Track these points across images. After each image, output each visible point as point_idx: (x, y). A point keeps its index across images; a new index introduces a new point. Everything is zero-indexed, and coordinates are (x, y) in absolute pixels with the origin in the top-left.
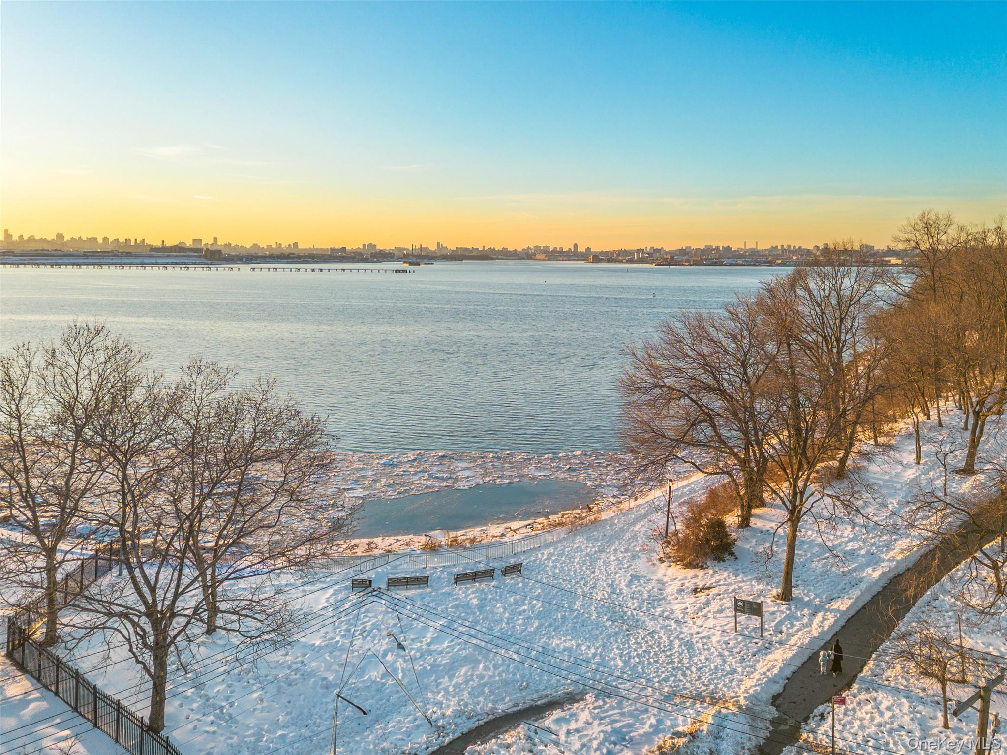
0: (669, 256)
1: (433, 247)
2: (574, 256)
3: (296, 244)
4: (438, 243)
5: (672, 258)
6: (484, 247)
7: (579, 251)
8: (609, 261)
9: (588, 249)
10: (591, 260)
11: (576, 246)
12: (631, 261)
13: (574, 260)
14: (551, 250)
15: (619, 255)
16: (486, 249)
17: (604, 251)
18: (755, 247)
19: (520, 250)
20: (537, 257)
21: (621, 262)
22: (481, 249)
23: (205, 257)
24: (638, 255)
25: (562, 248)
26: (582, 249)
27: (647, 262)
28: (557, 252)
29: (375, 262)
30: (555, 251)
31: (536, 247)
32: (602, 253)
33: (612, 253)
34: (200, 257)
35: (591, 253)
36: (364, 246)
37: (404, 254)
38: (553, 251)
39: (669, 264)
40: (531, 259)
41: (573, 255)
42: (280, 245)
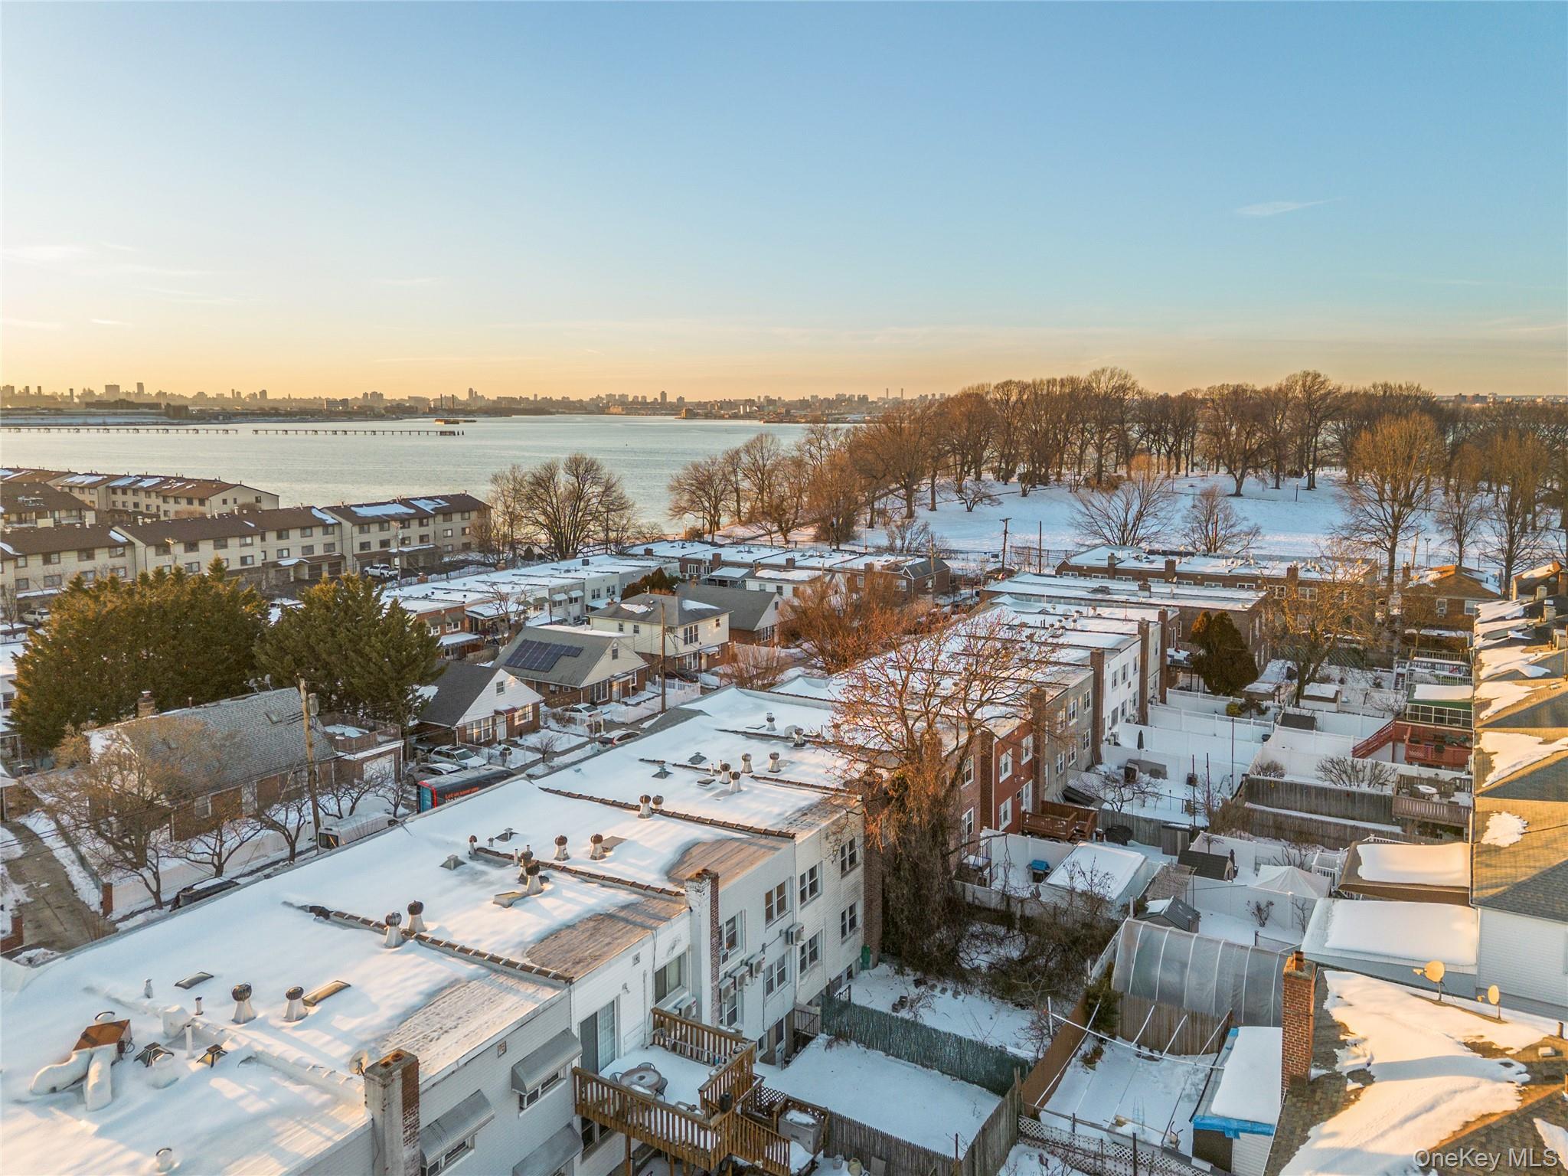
0: (783, 411)
1: (463, 396)
2: (662, 409)
3: (264, 393)
4: (471, 390)
5: (788, 412)
6: (536, 396)
7: (668, 400)
8: (708, 416)
9: (681, 399)
10: (683, 415)
11: (663, 394)
12: (735, 417)
13: (662, 414)
14: (630, 399)
15: (721, 408)
16: (539, 398)
17: (703, 401)
18: (899, 396)
19: (586, 399)
20: (612, 410)
21: (722, 417)
22: (532, 398)
23: (167, 414)
24: (745, 409)
25: (644, 398)
26: (672, 398)
27: (755, 418)
28: (638, 403)
29: (393, 419)
30: (635, 401)
31: (609, 396)
32: (699, 405)
33: (713, 406)
34: (160, 414)
35: (685, 404)
36: (366, 395)
37: (430, 408)
38: (633, 402)
39: (781, 422)
40: (603, 413)
41: (661, 407)
42: (239, 393)
